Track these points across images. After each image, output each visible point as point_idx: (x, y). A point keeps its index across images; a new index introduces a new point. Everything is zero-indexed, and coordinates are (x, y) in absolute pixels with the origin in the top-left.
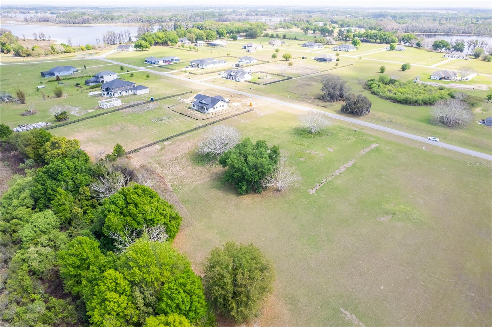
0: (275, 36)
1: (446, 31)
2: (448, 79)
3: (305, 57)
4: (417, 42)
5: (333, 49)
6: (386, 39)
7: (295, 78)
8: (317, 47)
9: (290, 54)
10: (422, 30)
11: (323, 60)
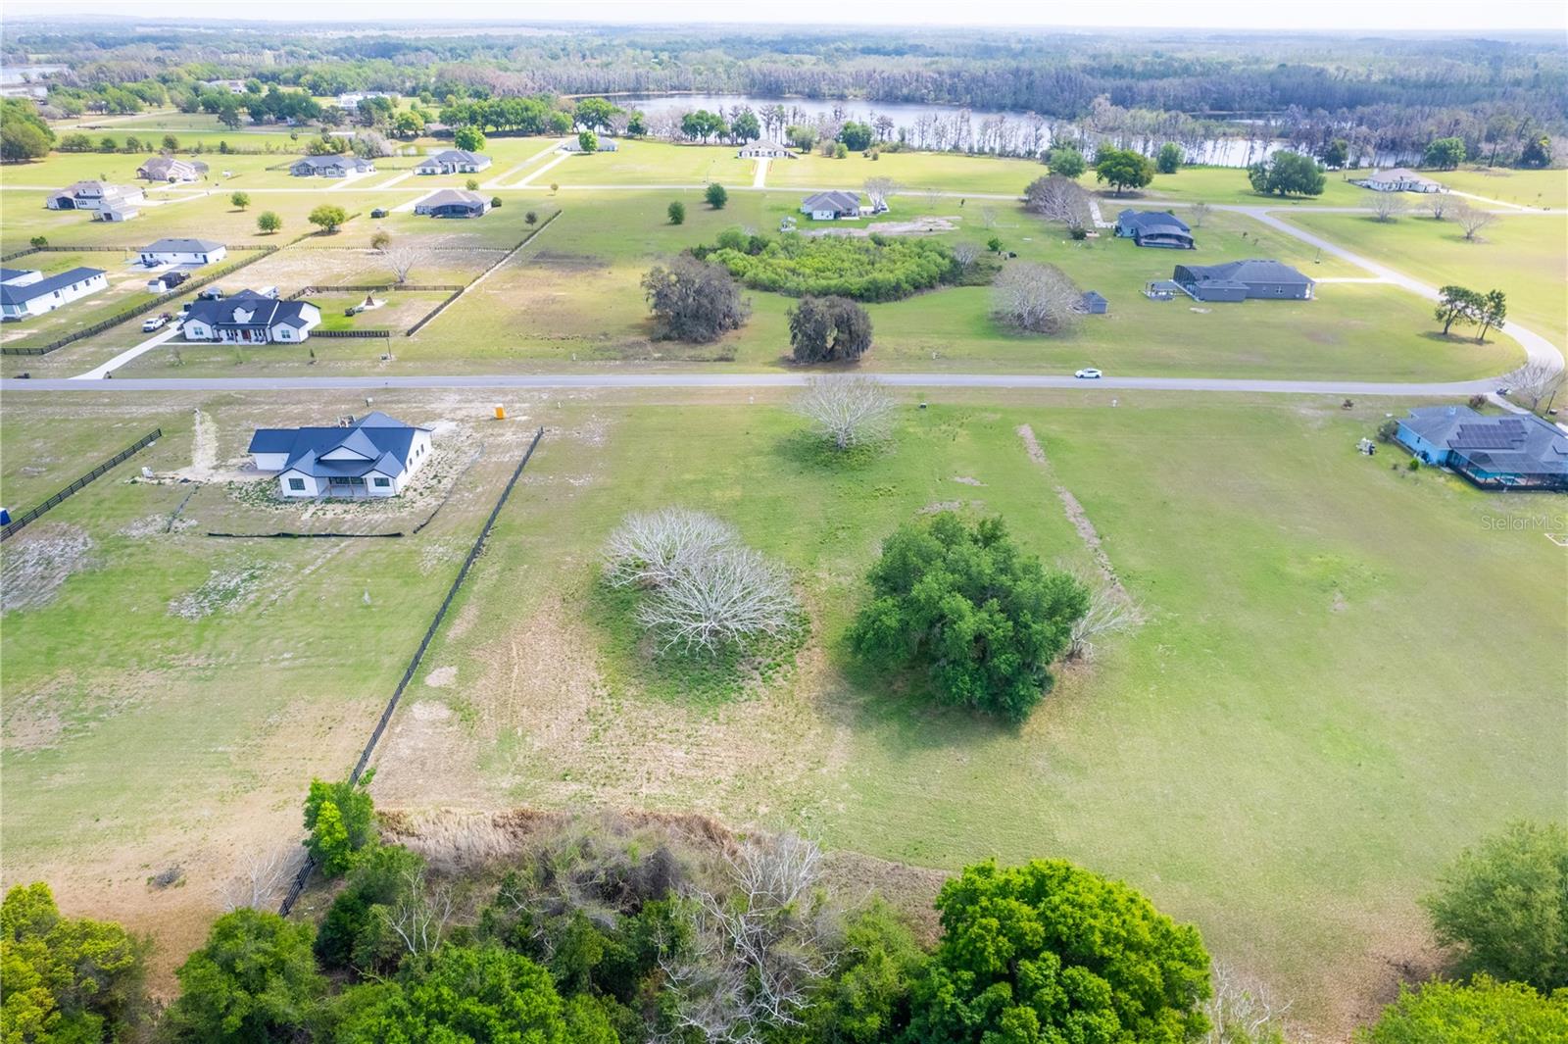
0: (122, 144)
1: (631, 86)
2: (849, 214)
3: (382, 209)
4: (626, 122)
5: (418, 171)
6: (533, 119)
7: (472, 287)
8: (354, 170)
9: (335, 205)
10: (569, 87)
11: (450, 210)
